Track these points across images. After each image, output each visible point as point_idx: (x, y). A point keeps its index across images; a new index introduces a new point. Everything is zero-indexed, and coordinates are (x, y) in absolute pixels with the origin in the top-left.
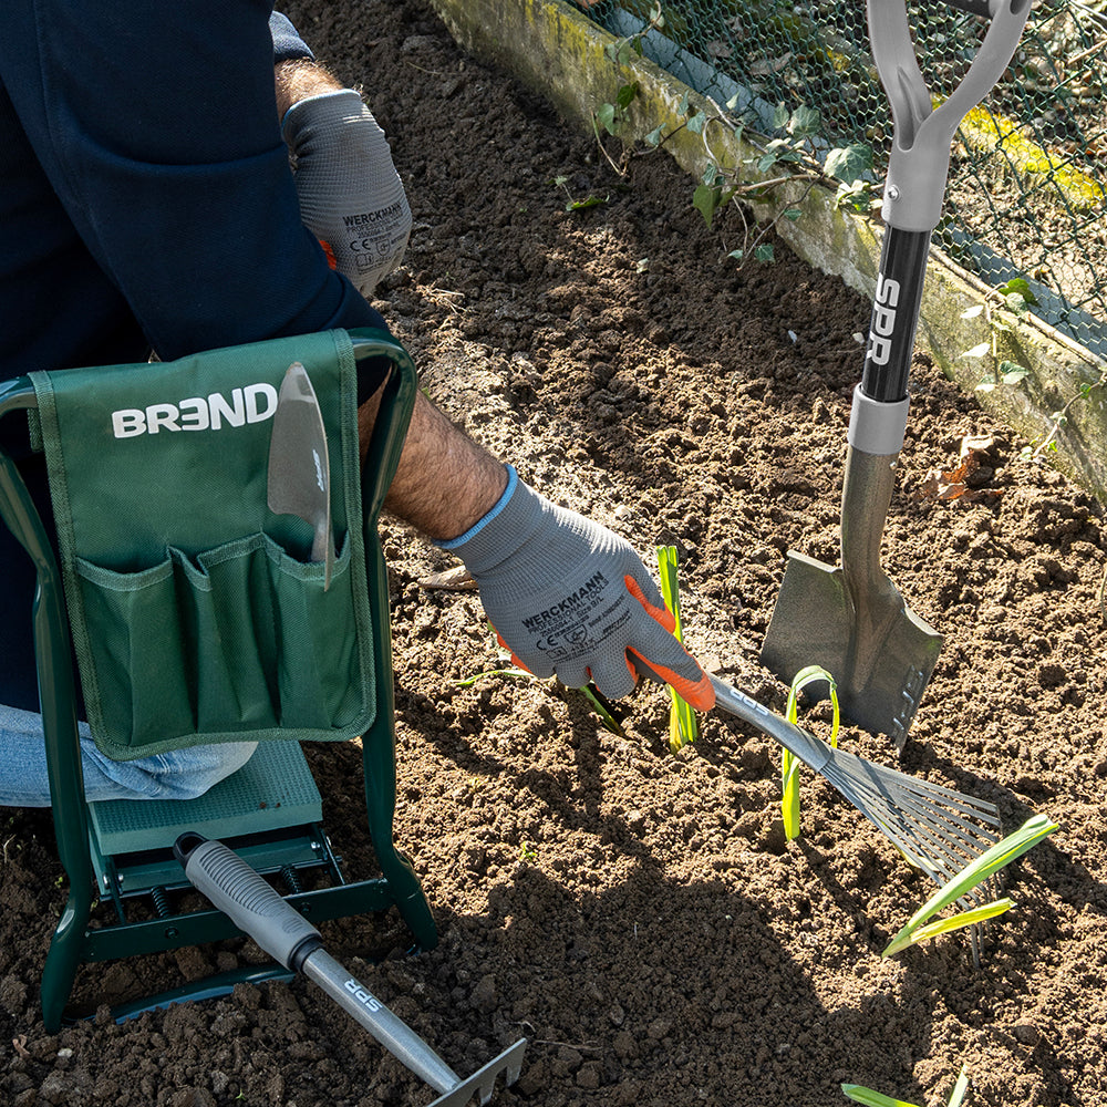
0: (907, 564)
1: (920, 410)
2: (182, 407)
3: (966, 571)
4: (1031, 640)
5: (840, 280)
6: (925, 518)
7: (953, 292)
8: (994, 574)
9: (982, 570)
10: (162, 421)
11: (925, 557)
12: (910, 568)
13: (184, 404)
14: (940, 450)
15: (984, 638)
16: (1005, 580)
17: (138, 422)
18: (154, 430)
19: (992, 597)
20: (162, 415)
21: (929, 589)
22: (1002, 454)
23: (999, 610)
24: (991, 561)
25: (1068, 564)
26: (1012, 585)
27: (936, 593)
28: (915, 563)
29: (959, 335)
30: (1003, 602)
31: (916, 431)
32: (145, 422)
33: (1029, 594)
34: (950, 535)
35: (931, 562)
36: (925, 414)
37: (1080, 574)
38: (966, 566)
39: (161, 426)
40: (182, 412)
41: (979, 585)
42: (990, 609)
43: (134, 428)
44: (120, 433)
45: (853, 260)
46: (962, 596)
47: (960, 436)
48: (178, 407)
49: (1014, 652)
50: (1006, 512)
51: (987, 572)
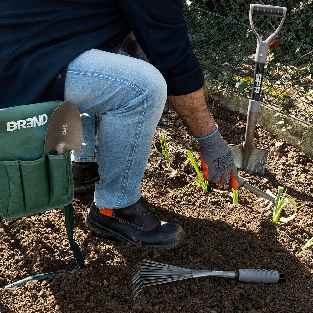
0: (272, 169)
1: (264, 138)
2: (27, 121)
3: (286, 170)
4: (305, 183)
5: (238, 112)
6: (273, 159)
7: (270, 111)
8: (293, 170)
9: (290, 169)
10: (21, 125)
11: (276, 167)
12: (273, 170)
13: (28, 120)
14: (270, 146)
15: (295, 183)
16: (296, 171)
17: (14, 126)
18: (19, 128)
19: (293, 175)
20: (22, 123)
21: (279, 174)
22: (285, 146)
23: (296, 177)
24: (291, 167)
25: (307, 168)
26: (298, 172)
27: (281, 174)
28: (274, 169)
29: (271, 121)
30: (296, 176)
31: (263, 142)
32: (17, 126)
33: (302, 174)
34: (280, 162)
35: (277, 168)
36: (265, 139)
37: (310, 170)
38: (286, 169)
39: (21, 127)
40: (27, 122)
41: (290, 173)
42: (294, 177)
43: (13, 128)
44: (9, 130)
45: (242, 107)
46: (286, 175)
47: (275, 143)
48: (26, 121)
49: (302, 186)
50: (289, 158)
51: (291, 170)
